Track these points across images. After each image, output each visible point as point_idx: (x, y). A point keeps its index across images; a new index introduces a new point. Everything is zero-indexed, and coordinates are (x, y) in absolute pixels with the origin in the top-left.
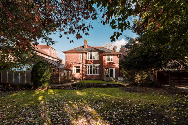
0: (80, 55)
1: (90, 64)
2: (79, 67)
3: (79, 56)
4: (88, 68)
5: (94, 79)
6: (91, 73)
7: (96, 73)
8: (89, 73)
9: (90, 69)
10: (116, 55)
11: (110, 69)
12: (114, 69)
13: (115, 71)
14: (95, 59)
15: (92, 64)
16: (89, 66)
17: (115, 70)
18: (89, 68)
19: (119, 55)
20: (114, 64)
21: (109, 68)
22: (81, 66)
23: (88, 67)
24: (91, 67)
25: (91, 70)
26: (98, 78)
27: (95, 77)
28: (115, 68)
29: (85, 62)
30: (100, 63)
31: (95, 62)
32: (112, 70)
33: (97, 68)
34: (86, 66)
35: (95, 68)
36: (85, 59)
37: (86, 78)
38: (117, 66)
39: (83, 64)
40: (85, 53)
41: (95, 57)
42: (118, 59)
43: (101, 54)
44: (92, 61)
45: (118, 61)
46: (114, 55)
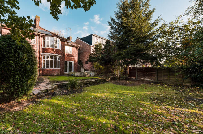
1: (52, 53)
4: (46, 59)
5: (56, 74)
6: (52, 66)
7: (55, 67)
9: (51, 61)
10: (75, 47)
11: (69, 62)
13: (74, 65)
15: (54, 54)
16: (50, 56)
17: (74, 63)
18: (49, 59)
19: (78, 48)
20: (73, 56)
21: (68, 61)
23: (48, 57)
24: (52, 58)
26: (60, 74)
27: (57, 71)
28: (74, 61)
29: (41, 50)
30: (61, 54)
31: (57, 51)
32: (71, 64)
33: (59, 60)
34: (42, 55)
35: (57, 60)
36: (41, 46)
37: (42, 73)
38: (76, 59)
39: (38, 52)
40: (42, 37)
41: (57, 45)
42: (77, 52)
43: (62, 42)
44: (54, 50)
45: (77, 54)
46: (73, 46)
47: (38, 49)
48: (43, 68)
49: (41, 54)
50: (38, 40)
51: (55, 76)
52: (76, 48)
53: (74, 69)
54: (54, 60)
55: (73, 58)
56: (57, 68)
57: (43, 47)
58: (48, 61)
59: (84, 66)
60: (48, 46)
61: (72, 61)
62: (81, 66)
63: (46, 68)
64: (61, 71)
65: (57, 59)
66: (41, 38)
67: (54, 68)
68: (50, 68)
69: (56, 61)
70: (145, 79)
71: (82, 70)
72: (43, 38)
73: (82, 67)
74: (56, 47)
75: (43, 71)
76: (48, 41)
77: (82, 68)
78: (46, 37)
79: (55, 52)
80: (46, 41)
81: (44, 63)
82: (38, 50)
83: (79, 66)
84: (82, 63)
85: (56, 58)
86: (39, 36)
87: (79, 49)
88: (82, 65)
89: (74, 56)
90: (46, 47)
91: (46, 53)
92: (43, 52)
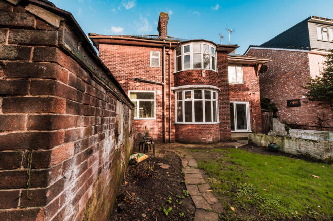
0: (153, 55)
1: (197, 83)
2: (151, 96)
3: (152, 57)
4: (184, 100)
5: (210, 140)
6: (199, 118)
7: (208, 119)
8: (189, 119)
9: (196, 103)
10: (251, 66)
11: (237, 105)
12: (248, 105)
13: (251, 111)
15: (203, 85)
16: (193, 92)
17: (251, 107)
18: (193, 100)
19: (260, 67)
20: (248, 89)
21: (235, 103)
22: (158, 92)
23: (188, 95)
24: (198, 95)
25: (198, 105)
26: (219, 138)
27: (213, 131)
28: (251, 102)
29: (172, 79)
30: (220, 85)
31: (211, 77)
32: (241, 109)
33: (216, 100)
34: (174, 91)
35: (212, 100)
36: (173, 69)
38: (256, 96)
39: (165, 84)
40: (173, 48)
42: (257, 78)
43: (220, 55)
44: (204, 75)
46: (245, 65)
47: (166, 76)
48: (176, 122)
49: (172, 88)
50: (165, 56)
51: (210, 144)
52: (252, 69)
53: (252, 122)
54: (204, 100)
55: (249, 92)
56: (212, 122)
57: (175, 72)
58: (189, 104)
59: (280, 113)
61: (244, 101)
62: (272, 113)
63: (184, 122)
64: (221, 130)
65: (212, 97)
66: (170, 52)
67: (204, 122)
68: (194, 122)
69: (208, 104)
71: (278, 126)
72: (175, 51)
73: (275, 116)
75: (177, 130)
76: (187, 54)
77: (274, 120)
78: (183, 47)
80: (183, 55)
81: (180, 111)
82: (165, 80)
83: (265, 113)
84: (273, 104)
85: (208, 97)
86: (167, 48)
87: (263, 69)
88: (275, 111)
89: (250, 88)
90: (184, 69)
91: (183, 84)
92: (176, 84)
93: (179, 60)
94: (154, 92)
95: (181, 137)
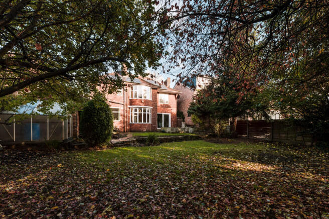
1: (140, 105)
2: (118, 110)
4: (134, 112)
5: (145, 130)
7: (145, 121)
8: (136, 121)
10: (173, 94)
11: (165, 115)
12: (170, 115)
13: (171, 118)
14: (147, 99)
15: (143, 106)
16: (138, 109)
17: (172, 116)
18: (138, 113)
19: (177, 95)
21: (163, 114)
22: (121, 108)
23: (136, 110)
24: (140, 111)
25: (140, 115)
26: (150, 130)
27: (146, 126)
28: (172, 113)
29: (128, 103)
30: (152, 106)
31: (147, 103)
32: (167, 117)
33: (149, 113)
34: (129, 108)
35: (147, 113)
36: (129, 97)
37: (130, 129)
38: (174, 111)
39: (125, 104)
40: (129, 86)
41: (146, 95)
42: (176, 101)
43: (154, 90)
44: (143, 101)
45: (176, 103)
46: (170, 94)
47: (125, 100)
48: (130, 123)
49: (129, 106)
51: (145, 132)
52: (174, 96)
53: (171, 123)
54: (143, 113)
55: (171, 109)
56: (147, 123)
58: (136, 114)
59: (185, 119)
60: (136, 96)
61: (168, 113)
62: (182, 120)
63: (134, 123)
64: (152, 127)
65: (147, 111)
66: (128, 88)
67: (143, 123)
68: (138, 123)
69: (145, 115)
70: (258, 137)
71: (183, 126)
72: (130, 88)
73: (184, 121)
74: (145, 97)
75: (130, 126)
76: (136, 90)
77: (182, 123)
78: (134, 87)
79: (143, 103)
80: (134, 91)
83: (179, 119)
85: (145, 111)
87: (179, 97)
88: (184, 118)
89: (171, 106)
90: (134, 98)
91: (134, 105)
92: (131, 105)
93: (132, 92)
94: (119, 108)
95: (132, 129)
